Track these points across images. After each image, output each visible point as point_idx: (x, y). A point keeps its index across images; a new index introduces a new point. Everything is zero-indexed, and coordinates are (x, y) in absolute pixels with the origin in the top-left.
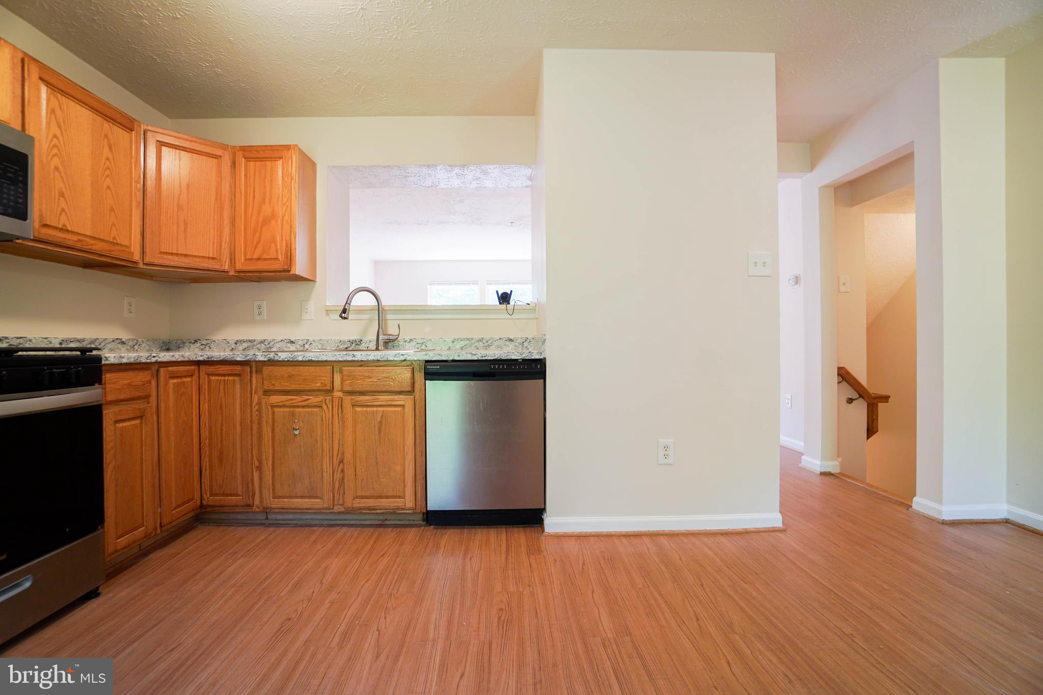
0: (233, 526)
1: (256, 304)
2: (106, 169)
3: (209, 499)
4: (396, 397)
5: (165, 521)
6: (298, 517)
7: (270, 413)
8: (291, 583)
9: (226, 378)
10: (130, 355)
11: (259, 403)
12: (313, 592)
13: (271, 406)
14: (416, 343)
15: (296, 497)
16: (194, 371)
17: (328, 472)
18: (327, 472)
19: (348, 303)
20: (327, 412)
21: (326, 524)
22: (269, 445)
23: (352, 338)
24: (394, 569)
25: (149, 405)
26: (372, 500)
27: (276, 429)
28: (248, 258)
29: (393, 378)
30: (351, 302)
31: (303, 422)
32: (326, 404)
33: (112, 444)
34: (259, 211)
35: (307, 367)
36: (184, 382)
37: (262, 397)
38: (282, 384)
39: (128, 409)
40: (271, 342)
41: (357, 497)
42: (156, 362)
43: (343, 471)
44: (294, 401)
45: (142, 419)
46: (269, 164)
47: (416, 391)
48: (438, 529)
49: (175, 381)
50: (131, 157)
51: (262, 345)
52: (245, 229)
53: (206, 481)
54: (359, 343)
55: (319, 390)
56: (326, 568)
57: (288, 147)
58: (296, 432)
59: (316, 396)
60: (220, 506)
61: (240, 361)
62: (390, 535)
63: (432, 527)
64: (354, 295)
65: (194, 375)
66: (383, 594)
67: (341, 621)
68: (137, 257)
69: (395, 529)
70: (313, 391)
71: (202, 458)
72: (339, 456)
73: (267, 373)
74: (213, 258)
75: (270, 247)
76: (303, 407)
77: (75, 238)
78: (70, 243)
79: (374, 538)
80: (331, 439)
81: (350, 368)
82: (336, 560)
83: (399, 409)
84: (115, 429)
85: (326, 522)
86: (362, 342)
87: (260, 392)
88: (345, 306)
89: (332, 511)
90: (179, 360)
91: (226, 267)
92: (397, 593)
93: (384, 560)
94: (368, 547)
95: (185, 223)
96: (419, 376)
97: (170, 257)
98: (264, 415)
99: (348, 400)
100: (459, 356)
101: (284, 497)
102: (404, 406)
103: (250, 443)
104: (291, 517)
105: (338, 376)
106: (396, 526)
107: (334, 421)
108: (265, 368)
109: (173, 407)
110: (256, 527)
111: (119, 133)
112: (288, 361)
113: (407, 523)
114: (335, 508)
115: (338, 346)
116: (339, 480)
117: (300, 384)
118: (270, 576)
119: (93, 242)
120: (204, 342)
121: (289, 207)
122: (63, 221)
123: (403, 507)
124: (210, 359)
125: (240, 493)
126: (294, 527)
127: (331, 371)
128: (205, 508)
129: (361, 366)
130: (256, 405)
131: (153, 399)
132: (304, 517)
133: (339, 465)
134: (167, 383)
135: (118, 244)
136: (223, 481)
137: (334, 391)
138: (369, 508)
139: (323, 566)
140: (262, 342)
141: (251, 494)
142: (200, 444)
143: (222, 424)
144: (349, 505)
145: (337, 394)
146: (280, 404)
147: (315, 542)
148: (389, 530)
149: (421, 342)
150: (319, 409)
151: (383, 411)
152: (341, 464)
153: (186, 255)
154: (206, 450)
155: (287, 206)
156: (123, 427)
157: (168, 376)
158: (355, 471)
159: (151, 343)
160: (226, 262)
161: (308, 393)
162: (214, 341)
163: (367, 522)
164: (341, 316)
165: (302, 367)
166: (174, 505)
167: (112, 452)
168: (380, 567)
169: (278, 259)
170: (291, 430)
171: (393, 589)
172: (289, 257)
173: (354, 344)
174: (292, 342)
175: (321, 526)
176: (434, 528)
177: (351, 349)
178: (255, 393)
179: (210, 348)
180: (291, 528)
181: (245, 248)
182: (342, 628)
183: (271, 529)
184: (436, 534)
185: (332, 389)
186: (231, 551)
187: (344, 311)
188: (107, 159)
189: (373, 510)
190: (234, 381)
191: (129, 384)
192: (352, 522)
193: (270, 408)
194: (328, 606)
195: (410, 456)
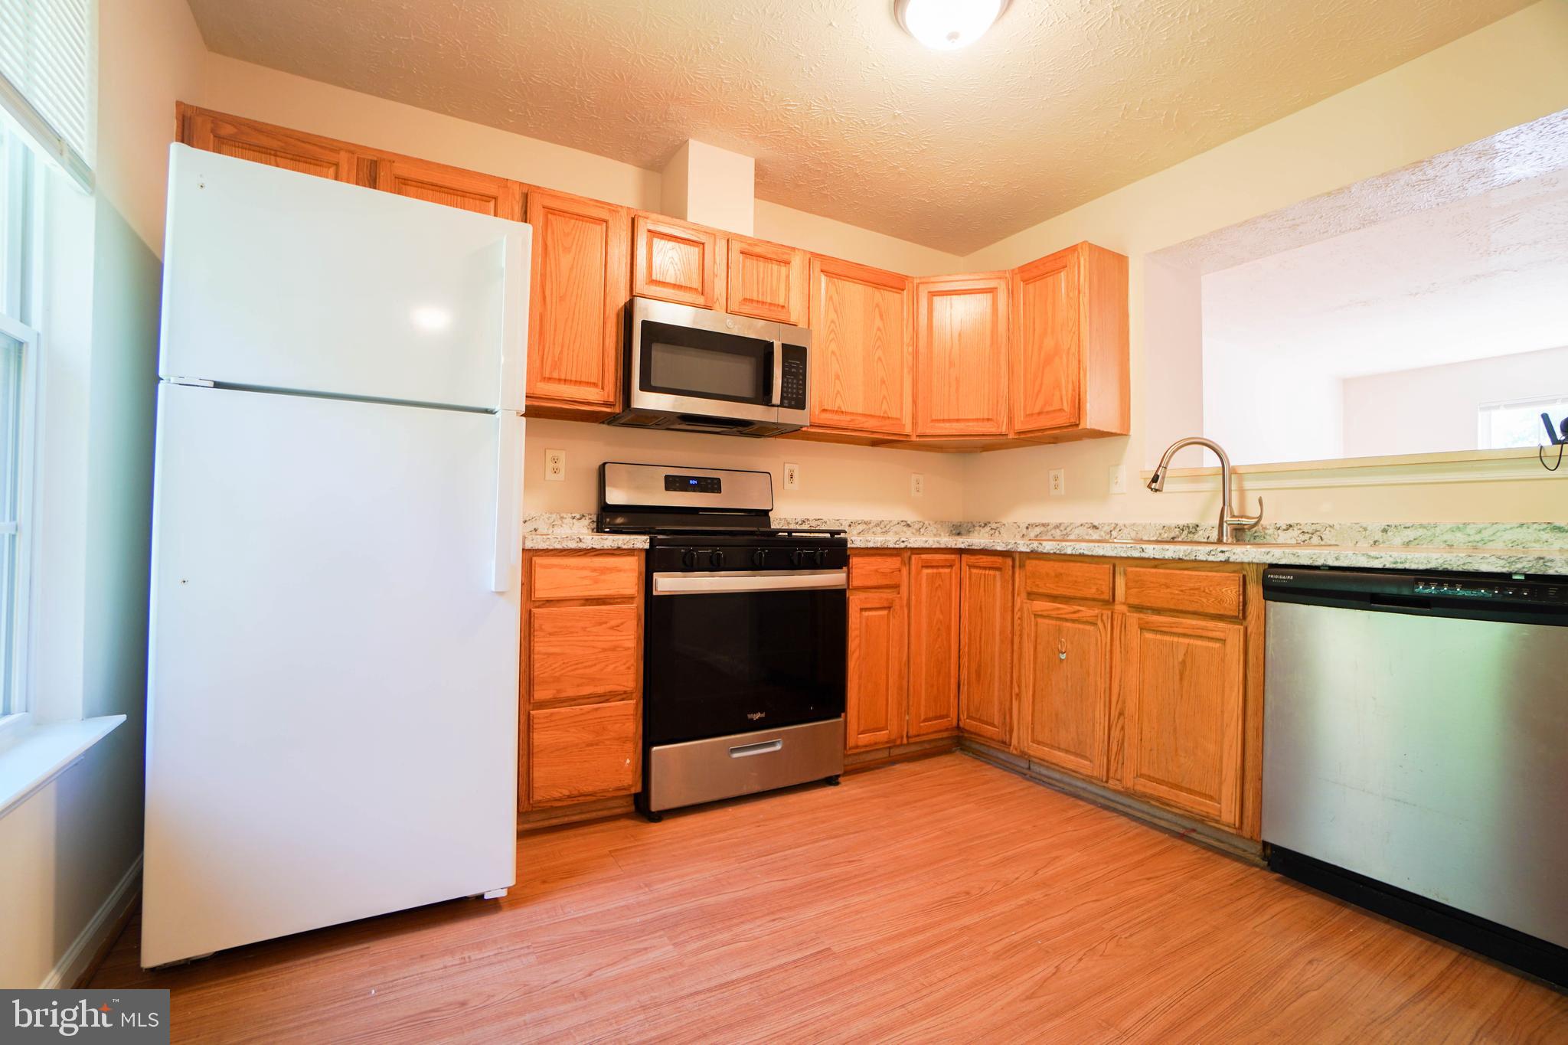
0: (989, 764)
1: (1052, 473)
2: (877, 340)
3: (967, 723)
4: (1211, 624)
5: (911, 734)
6: (1067, 779)
7: (1033, 623)
8: (1001, 855)
9: (987, 572)
10: (877, 538)
11: (1021, 609)
12: (1017, 879)
13: (1035, 615)
14: (1299, 532)
15: (1059, 749)
16: (954, 560)
17: (1102, 725)
18: (1100, 723)
19: (1163, 465)
20: (1103, 634)
21: (1100, 803)
22: (1030, 667)
23: (1182, 522)
24: (1150, 905)
25: (899, 596)
26: (1164, 787)
27: (1038, 647)
28: (1028, 413)
29: (1207, 590)
30: (1167, 463)
31: (1072, 643)
32: (1102, 620)
33: (857, 632)
34: (1040, 348)
35: (1079, 564)
36: (940, 573)
37: (1025, 601)
38: (1047, 585)
39: (875, 598)
40: (1068, 526)
41: (1142, 776)
42: (906, 548)
43: (1123, 728)
44: (1062, 612)
45: (890, 611)
46: (1050, 280)
47: (1249, 618)
48: (1286, 883)
49: (929, 571)
50: (903, 319)
51: (1058, 530)
52: (1025, 375)
53: (964, 697)
54: (1193, 530)
55: (1094, 600)
56: (1057, 857)
57: (1073, 249)
58: (1063, 657)
59: (1090, 607)
60: (975, 734)
61: (1002, 551)
62: (1187, 855)
63: (1277, 875)
64: (1174, 452)
65: (954, 565)
66: (1103, 928)
67: (1020, 930)
68: (908, 430)
69: (1203, 851)
70: (1086, 599)
71: (961, 668)
72: (1119, 706)
73: (1031, 569)
74: (988, 420)
75: (1053, 395)
76: (1073, 621)
77: (848, 418)
78: (844, 425)
79: (1157, 849)
80: (1108, 675)
81: (1138, 569)
82: (1079, 854)
83: (1217, 645)
84: (860, 617)
85: (1102, 801)
86: (1198, 529)
87: (1024, 595)
88: (1157, 471)
89: (1105, 785)
90: (934, 547)
91: (1004, 429)
92: (1126, 938)
93: (1146, 886)
94: (1137, 858)
95: (957, 380)
96: (1255, 591)
97: (942, 425)
98: (1025, 625)
99: (1134, 618)
100: (1337, 559)
101: (1045, 744)
102: (1225, 640)
103: (1009, 661)
104: (1057, 776)
105: (1122, 580)
106: (1209, 848)
107: (1114, 648)
108: (1028, 562)
109: (926, 602)
110: (1013, 775)
111: (891, 298)
112: (1055, 553)
113: (1231, 850)
114: (1110, 781)
115: (1160, 534)
116: (1118, 741)
117: (1069, 588)
118: (986, 836)
119: (864, 419)
120: (994, 526)
121: (1077, 333)
122: (839, 403)
123: (1218, 818)
124: (970, 547)
125: (996, 723)
126: (1059, 791)
127: (1112, 572)
128: (962, 732)
129: (1155, 567)
130: (1019, 610)
131: (904, 589)
132: (1074, 782)
133: (1119, 718)
134: (919, 573)
135: (889, 418)
136: (980, 703)
137: (1116, 602)
138: (1158, 799)
139: (1054, 854)
140: (1057, 527)
141: (1008, 729)
142: (959, 652)
143: (981, 630)
144: (1130, 784)
145: (1119, 608)
146: (1045, 613)
147: (1070, 820)
148: (1192, 848)
149: (1310, 531)
150: (1093, 628)
151: (1188, 644)
152: (1122, 718)
153: (958, 420)
154: (965, 660)
155: (1074, 333)
156: (868, 616)
157: (920, 565)
158: (1141, 733)
159: (939, 526)
160: (1003, 422)
161: (1082, 602)
162: (1004, 525)
163: (1163, 823)
164: (1149, 486)
165: (1072, 564)
166: (922, 718)
167: (857, 641)
168: (1132, 893)
169: (1063, 410)
170: (1057, 652)
171: (1124, 931)
172: (1077, 406)
173: (1186, 532)
174: (1095, 527)
175: (1094, 803)
176: (1278, 880)
177: (1180, 539)
178: (1018, 595)
179: (1000, 533)
180: (1053, 791)
181: (1025, 401)
182: (1017, 937)
183: (1028, 783)
184: (1273, 889)
185: (1111, 600)
186: (967, 791)
187: (1155, 479)
188: (879, 329)
189: (1168, 805)
190: (995, 576)
191: (876, 571)
192: (1139, 815)
193: (1033, 616)
194: (1019, 904)
195: (1234, 730)
